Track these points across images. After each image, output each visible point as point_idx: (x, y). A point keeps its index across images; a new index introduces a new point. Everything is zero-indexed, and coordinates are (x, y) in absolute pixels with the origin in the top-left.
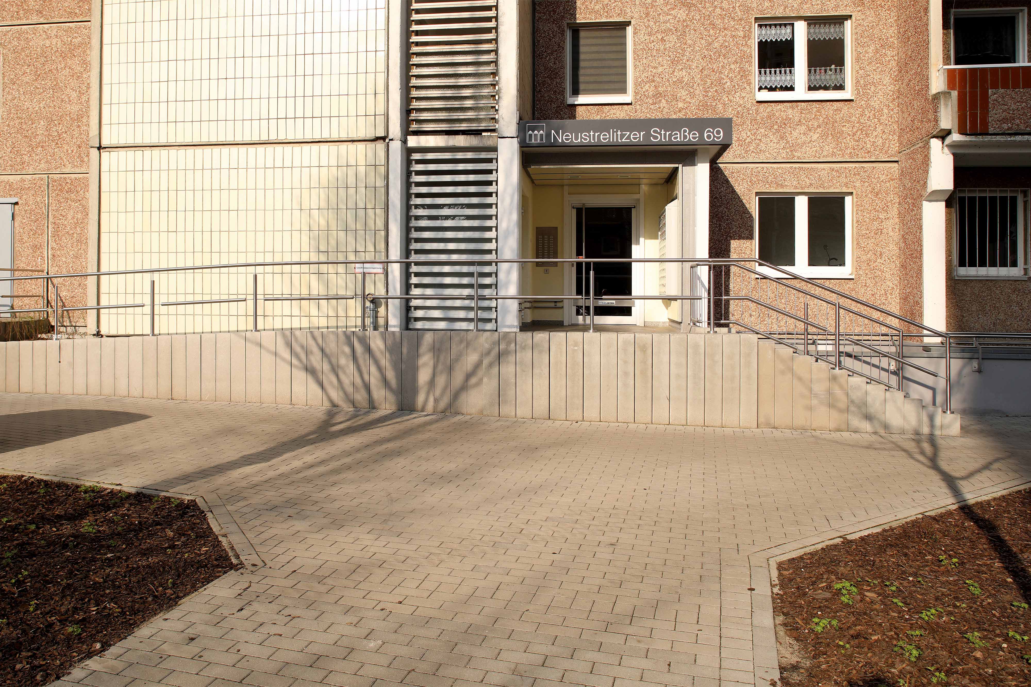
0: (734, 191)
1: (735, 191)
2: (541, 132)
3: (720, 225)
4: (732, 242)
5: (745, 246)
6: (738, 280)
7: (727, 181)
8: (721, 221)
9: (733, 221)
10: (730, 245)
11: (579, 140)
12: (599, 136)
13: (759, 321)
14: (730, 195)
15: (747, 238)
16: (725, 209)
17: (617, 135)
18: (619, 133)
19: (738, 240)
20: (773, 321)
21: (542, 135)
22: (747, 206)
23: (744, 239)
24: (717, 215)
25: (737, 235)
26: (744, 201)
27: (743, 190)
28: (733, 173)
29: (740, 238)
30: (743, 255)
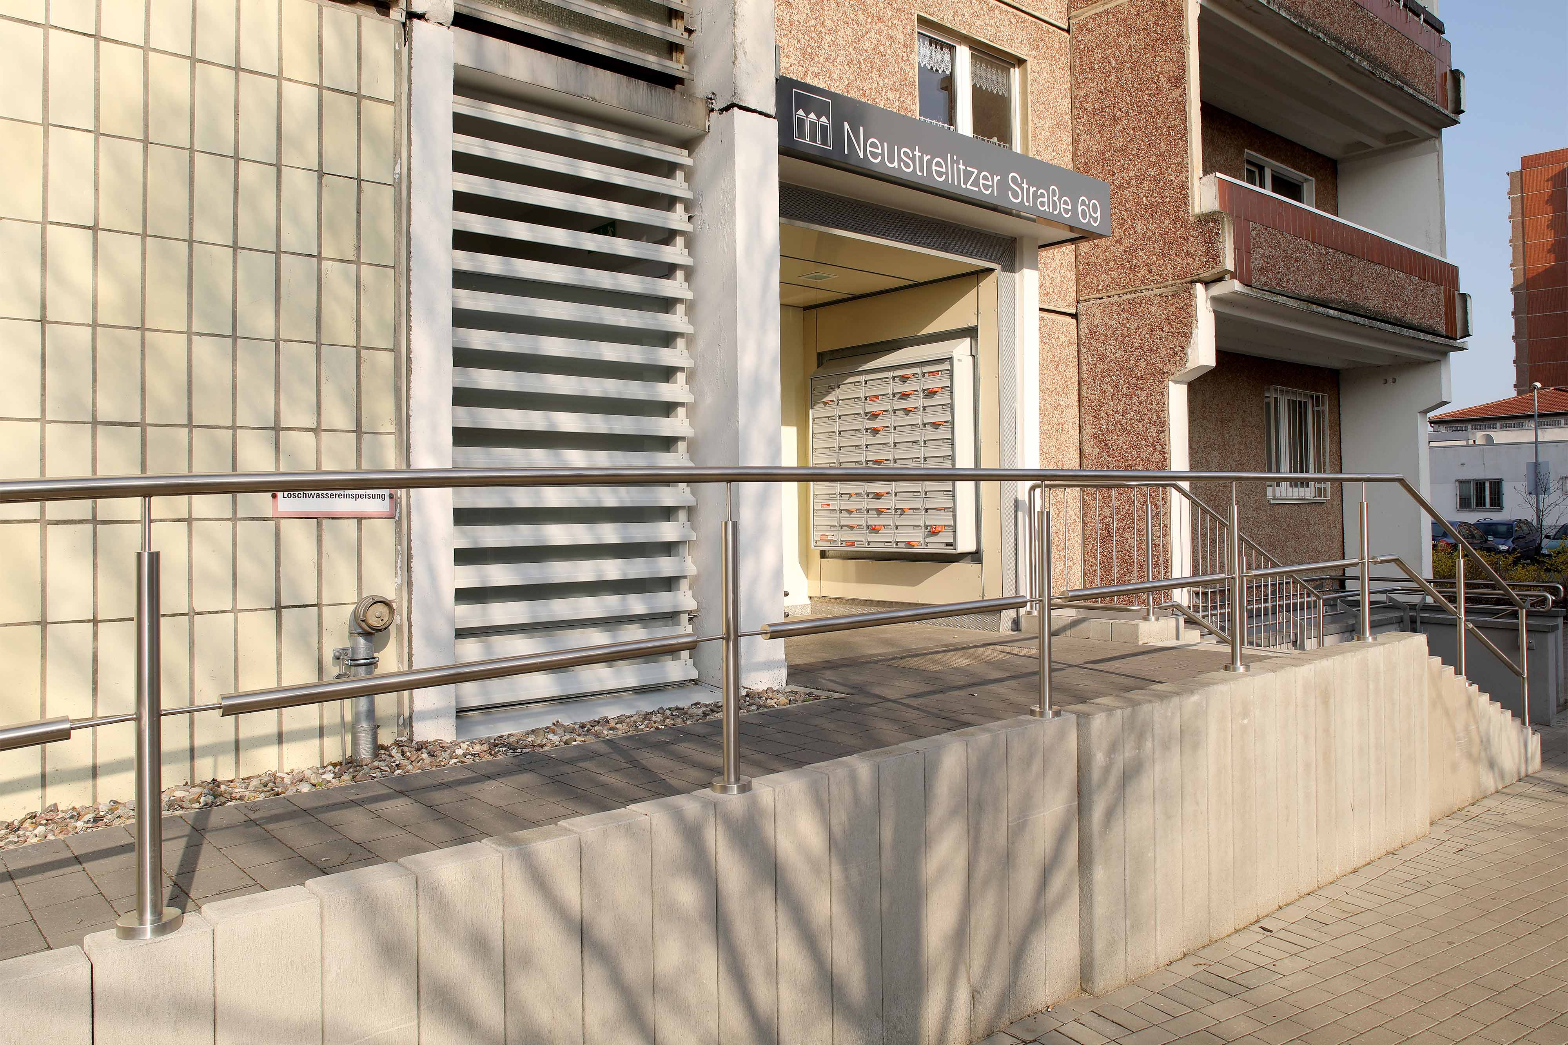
2: (824, 119)
11: (896, 164)
12: (930, 162)
17: (958, 169)
18: (962, 167)
21: (824, 128)
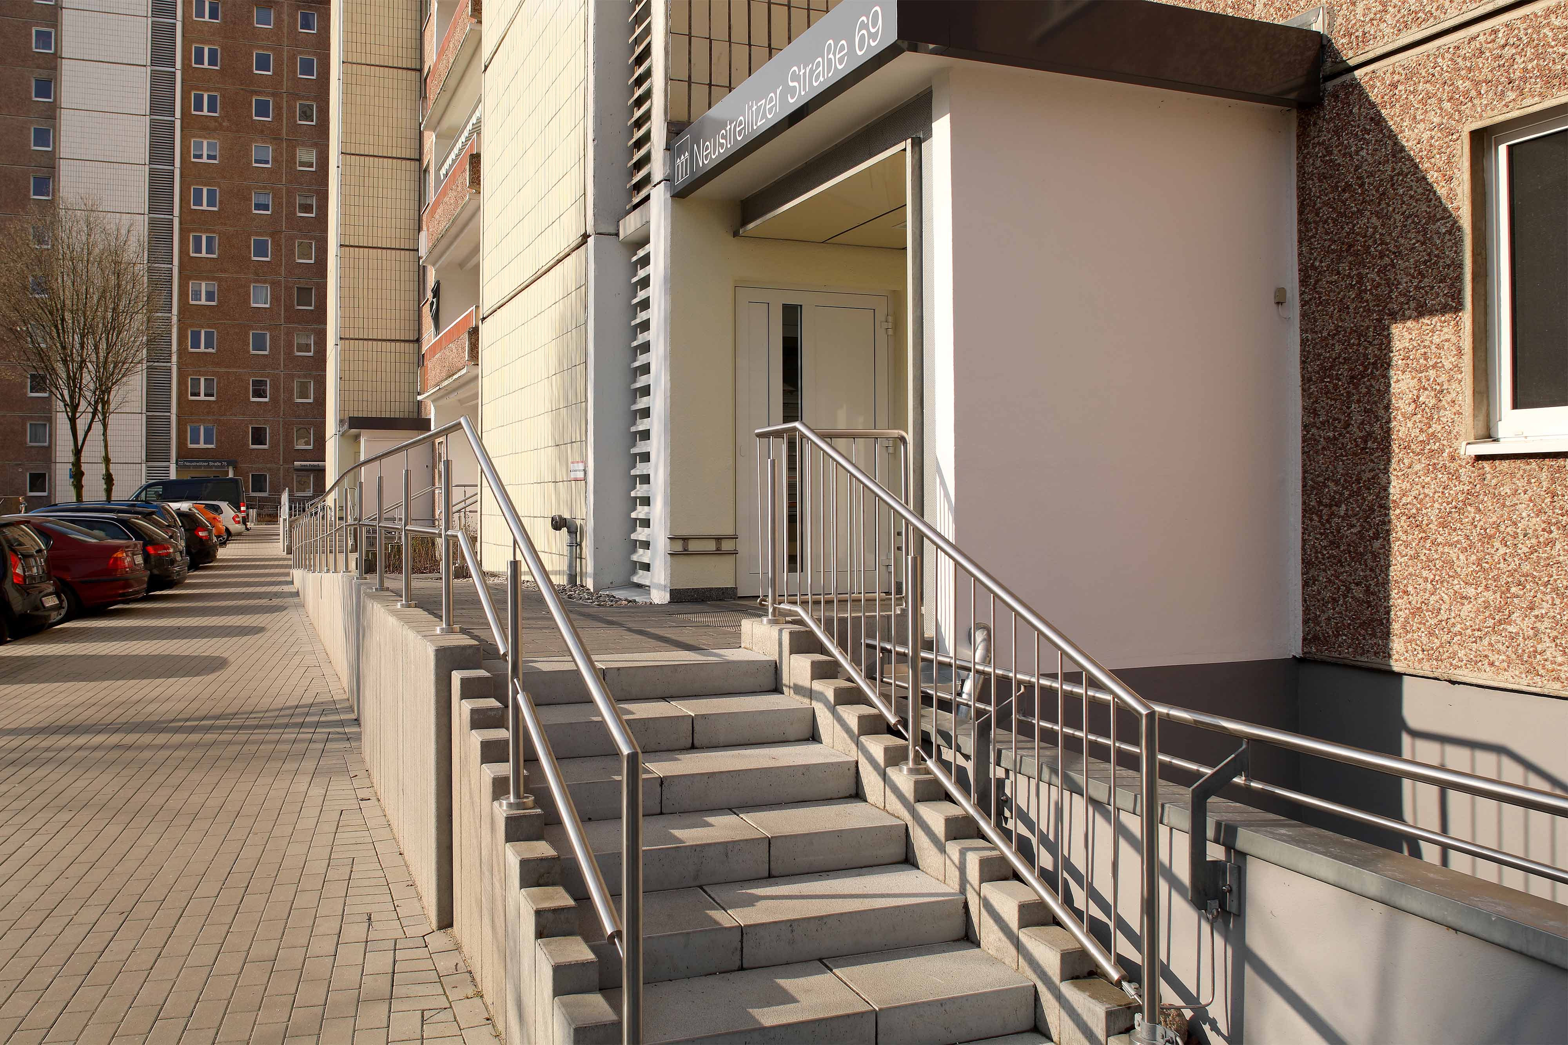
0: (1398, 150)
1: (1402, 149)
3: (1360, 276)
4: (1397, 330)
5: (1436, 340)
6: (1417, 467)
7: (1378, 120)
8: (1362, 264)
9: (1398, 254)
10: (1389, 338)
13: (1490, 622)
14: (1389, 167)
15: (1444, 309)
16: (1374, 220)
19: (1417, 319)
20: (1541, 627)
22: (1441, 191)
23: (1432, 313)
24: (1350, 246)
25: (1413, 305)
26: (1432, 176)
27: (1426, 136)
28: (1394, 86)
29: (1422, 311)
30: (1432, 373)
